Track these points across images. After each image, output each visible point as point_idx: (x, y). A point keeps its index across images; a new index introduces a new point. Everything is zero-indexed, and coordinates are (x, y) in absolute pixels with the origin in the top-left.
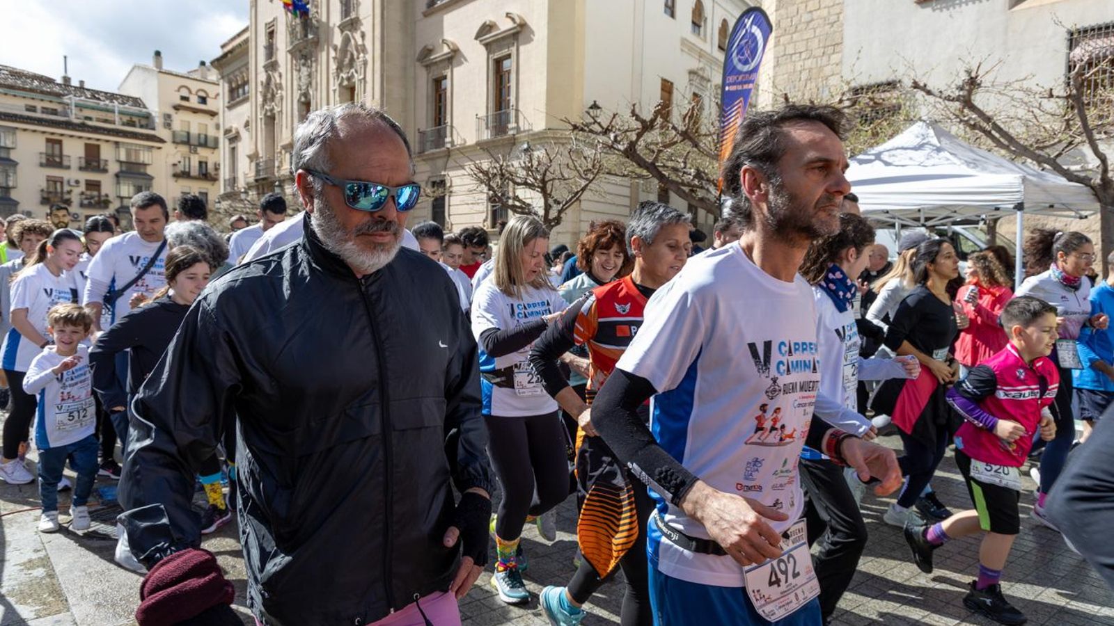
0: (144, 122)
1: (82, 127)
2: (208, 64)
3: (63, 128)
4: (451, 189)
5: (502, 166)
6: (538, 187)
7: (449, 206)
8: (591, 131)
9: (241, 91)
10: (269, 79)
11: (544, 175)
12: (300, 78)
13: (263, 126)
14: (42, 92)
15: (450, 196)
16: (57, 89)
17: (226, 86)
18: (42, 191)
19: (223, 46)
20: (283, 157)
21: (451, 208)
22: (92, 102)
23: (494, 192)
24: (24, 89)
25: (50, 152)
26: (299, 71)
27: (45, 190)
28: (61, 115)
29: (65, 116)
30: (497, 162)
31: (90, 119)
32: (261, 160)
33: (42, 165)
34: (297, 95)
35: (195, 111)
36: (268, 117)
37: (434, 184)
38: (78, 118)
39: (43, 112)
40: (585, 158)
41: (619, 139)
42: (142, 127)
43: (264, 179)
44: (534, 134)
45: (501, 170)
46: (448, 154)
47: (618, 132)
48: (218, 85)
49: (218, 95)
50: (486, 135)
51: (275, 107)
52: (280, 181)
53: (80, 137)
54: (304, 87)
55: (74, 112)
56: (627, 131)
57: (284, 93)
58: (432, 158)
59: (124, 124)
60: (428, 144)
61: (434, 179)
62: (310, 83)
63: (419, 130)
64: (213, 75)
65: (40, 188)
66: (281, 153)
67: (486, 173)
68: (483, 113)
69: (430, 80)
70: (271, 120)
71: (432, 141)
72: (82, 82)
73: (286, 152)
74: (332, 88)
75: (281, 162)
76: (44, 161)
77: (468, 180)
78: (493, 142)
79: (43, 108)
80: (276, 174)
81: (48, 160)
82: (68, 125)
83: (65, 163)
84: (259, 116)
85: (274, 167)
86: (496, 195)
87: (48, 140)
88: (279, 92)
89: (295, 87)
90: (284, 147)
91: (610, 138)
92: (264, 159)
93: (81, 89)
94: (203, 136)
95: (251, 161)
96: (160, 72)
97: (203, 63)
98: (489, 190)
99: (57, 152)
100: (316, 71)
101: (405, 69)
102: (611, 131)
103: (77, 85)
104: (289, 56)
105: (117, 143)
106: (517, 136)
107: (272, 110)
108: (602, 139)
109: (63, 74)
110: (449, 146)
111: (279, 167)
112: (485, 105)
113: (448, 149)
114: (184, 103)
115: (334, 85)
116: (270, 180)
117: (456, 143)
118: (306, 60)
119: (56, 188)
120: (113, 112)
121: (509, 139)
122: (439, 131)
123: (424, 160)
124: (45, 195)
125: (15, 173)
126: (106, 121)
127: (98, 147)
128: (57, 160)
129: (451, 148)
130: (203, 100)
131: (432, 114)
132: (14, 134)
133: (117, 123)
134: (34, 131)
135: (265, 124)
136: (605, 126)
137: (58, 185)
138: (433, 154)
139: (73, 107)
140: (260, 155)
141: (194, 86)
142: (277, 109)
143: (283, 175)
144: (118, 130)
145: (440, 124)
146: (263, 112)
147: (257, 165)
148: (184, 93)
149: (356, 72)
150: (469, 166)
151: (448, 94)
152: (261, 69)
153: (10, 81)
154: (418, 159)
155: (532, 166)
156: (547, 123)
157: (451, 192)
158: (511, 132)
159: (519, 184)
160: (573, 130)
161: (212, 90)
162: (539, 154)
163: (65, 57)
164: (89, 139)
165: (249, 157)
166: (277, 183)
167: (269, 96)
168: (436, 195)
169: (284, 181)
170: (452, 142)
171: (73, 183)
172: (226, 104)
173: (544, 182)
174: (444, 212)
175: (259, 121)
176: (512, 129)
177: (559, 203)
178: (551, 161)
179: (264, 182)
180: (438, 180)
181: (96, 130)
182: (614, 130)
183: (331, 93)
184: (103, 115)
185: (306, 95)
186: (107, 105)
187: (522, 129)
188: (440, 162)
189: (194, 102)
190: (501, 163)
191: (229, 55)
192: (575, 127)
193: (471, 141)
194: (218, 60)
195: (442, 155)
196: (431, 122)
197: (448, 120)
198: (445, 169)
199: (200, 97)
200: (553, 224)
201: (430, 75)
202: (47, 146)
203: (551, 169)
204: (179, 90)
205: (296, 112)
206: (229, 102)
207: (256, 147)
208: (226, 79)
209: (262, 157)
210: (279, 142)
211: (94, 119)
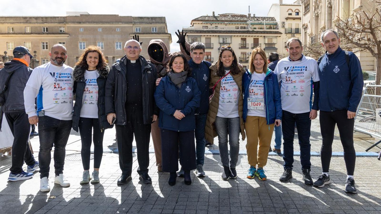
0: (275, 27)
1: (253, 32)
3: (246, 33)
13: (314, 21)
14: (241, 21)
16: (245, 19)
17: (304, 6)
22: (257, 22)
24: (235, 21)
25: (242, 43)
29: (247, 29)
31: (255, 28)
33: (239, 48)
34: (327, 4)
35: (294, 19)
38: (252, 29)
39: (241, 29)
42: (274, 29)
48: (301, 6)
51: (319, 11)
53: (252, 36)
55: (250, 27)
59: (267, 29)
65: (239, 57)
66: (320, 31)
70: (317, 17)
72: (254, 15)
79: (241, 27)
81: (242, 46)
82: (248, 32)
83: (247, 47)
84: (313, 17)
85: (318, 38)
87: (242, 39)
88: (321, 4)
90: (322, 29)
93: (254, 17)
94: (297, 29)
95: (310, 37)
96: (281, 5)
99: (245, 43)
105: (264, 36)
107: (317, 13)
114: (290, 16)
120: (264, 24)
124: (241, 60)
126: (261, 28)
127: (258, 39)
128: (245, 46)
130: (298, 14)
132: (231, 38)
133: (265, 28)
134: (237, 36)
137: (245, 55)
139: (250, 25)
141: (294, 8)
142: (319, 12)
144: (265, 31)
146: (314, 15)
147: (312, 38)
148: (290, 12)
153: (231, 19)
163: (249, 6)
164: (255, 36)
165: (310, 35)
167: (317, 7)
171: (249, 54)
172: (303, 14)
175: (313, 18)
181: (257, 32)
184: (260, 26)
185: (330, 3)
186: (262, 22)
189: (294, 15)
199: (296, 12)
204: (288, 11)
205: (326, 12)
206: (304, 13)
207: (312, 31)
208: (304, 3)
209: (314, 35)
210: (320, 27)
211: (257, 28)
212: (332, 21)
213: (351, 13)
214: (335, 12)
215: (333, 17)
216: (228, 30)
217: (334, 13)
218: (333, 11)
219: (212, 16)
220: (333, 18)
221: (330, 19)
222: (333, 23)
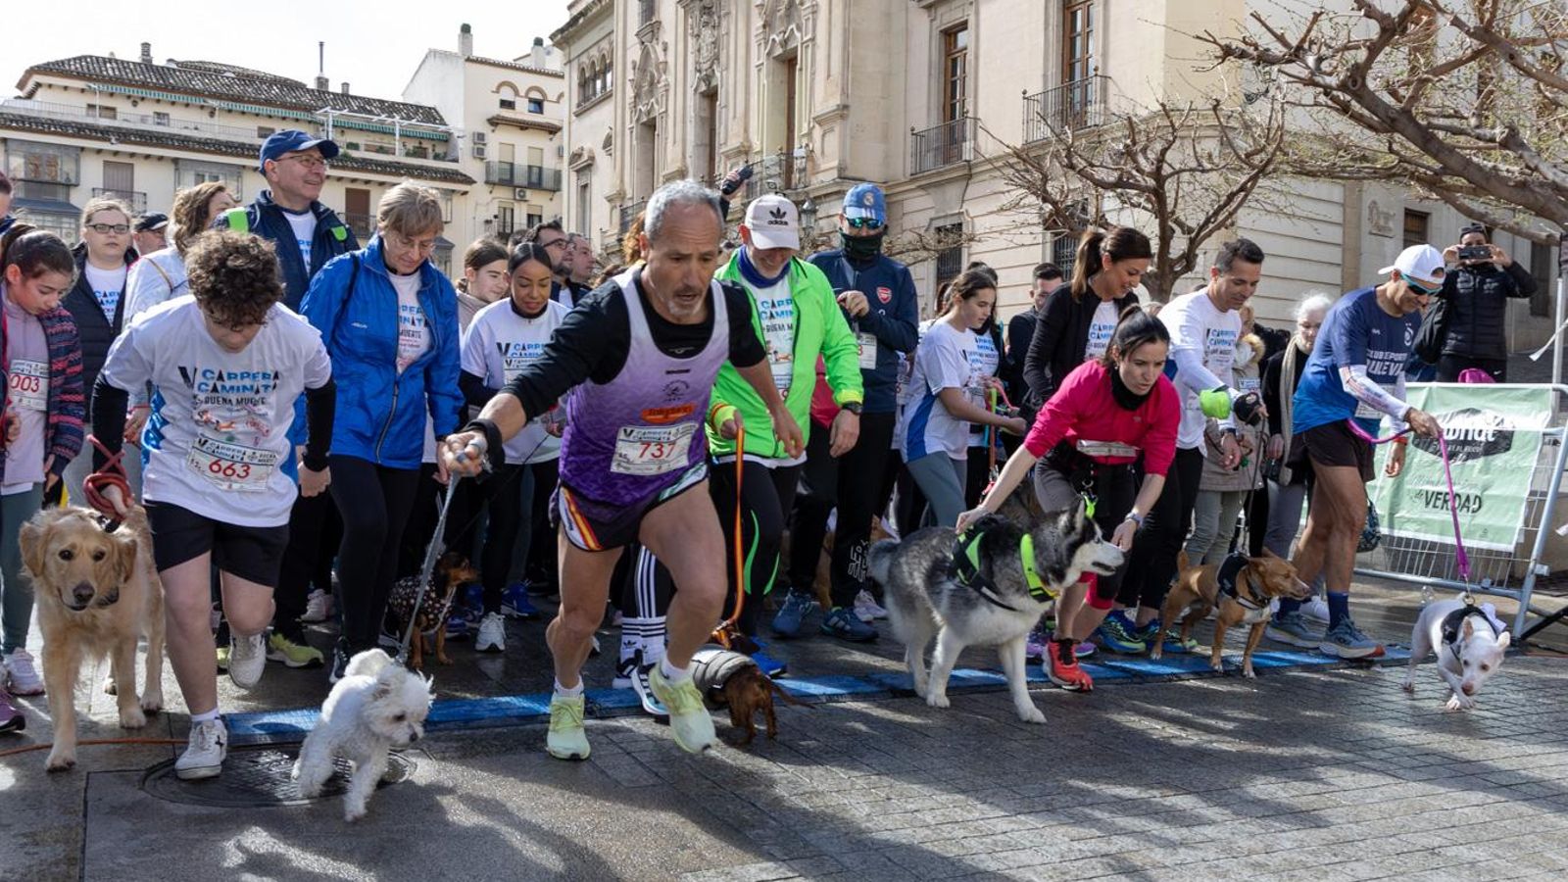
0: (440, 150)
2: (547, 42)
9: (599, 83)
10: (646, 55)
12: (699, 50)
13: (635, 142)
14: (286, 105)
16: (306, 99)
17: (575, 77)
19: (570, 7)
22: (360, 118)
24: (256, 101)
26: (698, 36)
31: (356, 147)
34: (693, 79)
35: (524, 126)
36: (644, 124)
37: (939, 231)
42: (436, 157)
44: (1138, 122)
46: (969, 171)
48: (562, 77)
49: (561, 96)
51: (656, 106)
53: (340, 179)
54: (705, 66)
57: (671, 80)
58: (937, 184)
59: (408, 154)
60: (931, 155)
61: (940, 223)
62: (717, 58)
64: (555, 61)
68: (1035, 88)
69: (936, 33)
70: (648, 128)
71: (937, 150)
72: (346, 85)
74: (754, 62)
84: (628, 125)
88: (664, 77)
89: (691, 67)
92: (635, 201)
93: (344, 98)
94: (535, 170)
95: (614, 207)
96: (468, 60)
97: (538, 42)
100: (727, 34)
101: (888, 15)
102: (1307, 50)
103: (339, 90)
104: (681, 11)
106: (1104, 127)
107: (649, 112)
109: (317, 74)
110: (970, 156)
112: (1040, 72)
113: (968, 162)
114: (507, 113)
115: (758, 56)
117: (983, 151)
118: (710, 14)
120: (392, 133)
121: (1089, 134)
122: (951, 128)
123: (924, 187)
126: (381, 150)
127: (367, 193)
129: (974, 161)
130: (538, 105)
131: (936, 101)
132: (240, 176)
133: (397, 152)
135: (639, 137)
136: (1295, 44)
138: (941, 174)
139: (330, 129)
140: (629, 196)
141: (524, 82)
142: (658, 110)
144: (398, 164)
145: (953, 116)
146: (635, 119)
147: (623, 212)
148: (507, 94)
149: (799, 28)
151: (970, 57)
152: (633, 40)
153: (236, 89)
154: (913, 186)
156: (1163, 100)
157: (974, 240)
158: (1094, 121)
160: (1223, 58)
161: (552, 88)
163: (321, 44)
164: (354, 181)
165: (610, 200)
167: (645, 86)
168: (941, 246)
170: (977, 150)
172: (574, 109)
175: (628, 134)
176: (1096, 114)
180: (948, 223)
181: (364, 165)
183: (754, 71)
184: (376, 140)
185: (708, 79)
186: (382, 122)
187: (1115, 113)
188: (953, 191)
189: (522, 111)
191: (581, 21)
192: (1227, 51)
193: (1014, 143)
194: (561, 31)
195: (956, 174)
196: (936, 111)
197: (969, 106)
198: (962, 203)
199: (532, 101)
201: (936, 23)
204: (497, 91)
205: (691, 113)
206: (579, 105)
207: (622, 181)
208: (575, 64)
209: (632, 198)
210: (661, 167)
211: (362, 147)
212: (720, 150)
213: (800, 131)
214: (731, 115)
215: (722, 136)
216: (223, 138)
217: (727, 121)
218: (720, 112)
219: (139, 61)
220: (720, 138)
221: (707, 141)
222: (723, 158)
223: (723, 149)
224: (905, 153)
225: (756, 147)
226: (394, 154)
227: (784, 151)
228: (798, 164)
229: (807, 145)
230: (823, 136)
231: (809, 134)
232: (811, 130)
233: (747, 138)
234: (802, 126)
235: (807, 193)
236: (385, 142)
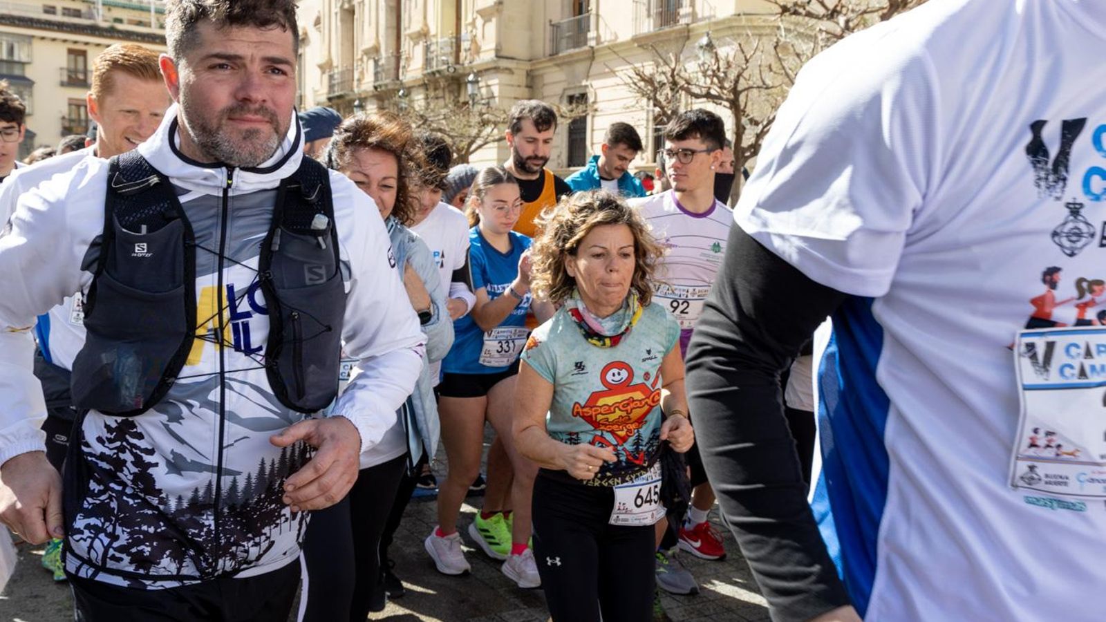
1: (111, 32)
3: (87, 34)
4: (596, 106)
5: (673, 70)
6: (727, 100)
7: (593, 130)
8: (809, 15)
11: (737, 82)
13: (339, 24)
15: (593, 116)
18: (63, 118)
20: (364, 65)
21: (595, 133)
23: (662, 108)
25: (72, 67)
27: (67, 117)
28: (86, 18)
29: (90, 18)
30: (666, 63)
31: (119, 21)
32: (336, 71)
33: (62, 84)
36: (345, 10)
37: (571, 99)
38: (106, 21)
39: (64, 14)
40: (798, 55)
41: (851, 24)
43: (340, 97)
44: (716, 23)
45: (673, 76)
46: (592, 55)
47: (851, 15)
50: (648, 26)
52: (360, 99)
55: (101, 12)
56: (865, 12)
58: (569, 62)
60: (564, 42)
61: (571, 93)
63: (551, 21)
65: (61, 116)
66: (361, 60)
67: (650, 81)
70: (349, 13)
71: (568, 37)
73: (369, 59)
75: (362, 73)
76: (65, 79)
77: (624, 92)
78: (658, 35)
79: (64, 9)
80: (356, 90)
81: (70, 77)
82: (94, 30)
84: (334, 10)
85: (353, 80)
86: (665, 113)
87: (70, 51)
90: (366, 52)
91: (838, 24)
92: (340, 69)
95: (323, 73)
98: (655, 105)
99: (81, 66)
102: (839, 13)
106: (691, 26)
108: (826, 25)
110: (593, 43)
111: (359, 80)
113: (592, 48)
116: (347, 98)
117: (603, 40)
119: (79, 115)
120: (148, 10)
121: (680, 31)
122: (579, 22)
123: (558, 65)
124: (67, 124)
125: (31, 95)
126: (140, 23)
128: (81, 77)
129: (596, 47)
131: (568, 1)
132: (30, 43)
133: (153, 25)
134: (54, 40)
135: (342, 20)
136: (831, 7)
137: (82, 110)
138: (571, 56)
139: (100, 6)
140: (335, 64)
143: (365, 91)
144: (154, 34)
145: (580, 13)
146: (339, 5)
147: (331, 77)
150: (625, 72)
154: (550, 64)
155: (718, 69)
156: (737, 8)
157: (596, 110)
158: (683, 21)
159: (697, 96)
160: (782, 14)
162: (727, 51)
165: (321, 67)
166: (356, 103)
168: (574, 114)
169: (365, 99)
170: (598, 39)
173: (735, 92)
174: (584, 140)
175: (333, 16)
176: (686, 15)
177: (757, 124)
178: (747, 61)
179: (340, 101)
180: (577, 93)
181: (129, 35)
182: (844, 10)
184: (137, 16)
187: (700, 16)
188: (580, 68)
190: (673, 66)
192: (785, 9)
193: (625, 35)
195: (581, 57)
196: (568, 9)
197: (593, 6)
198: (587, 77)
200: (748, 154)
202: (69, 61)
203: (746, 74)
205: (382, 3)
207: (330, 53)
209: (337, 67)
210: (359, 44)
211: (125, 21)
212: (405, 33)
213: (466, 19)
214: (413, 5)
215: (407, 21)
216: (16, 13)
217: (410, 10)
218: (405, 4)
220: (404, 23)
221: (394, 24)
222: (408, 38)
223: (408, 32)
224: (544, 39)
225: (433, 32)
226: (150, 26)
227: (454, 35)
228: (465, 45)
229: (472, 31)
230: (484, 25)
231: (473, 24)
232: (474, 20)
233: (426, 25)
234: (467, 17)
235: (471, 68)
236: (143, 17)
